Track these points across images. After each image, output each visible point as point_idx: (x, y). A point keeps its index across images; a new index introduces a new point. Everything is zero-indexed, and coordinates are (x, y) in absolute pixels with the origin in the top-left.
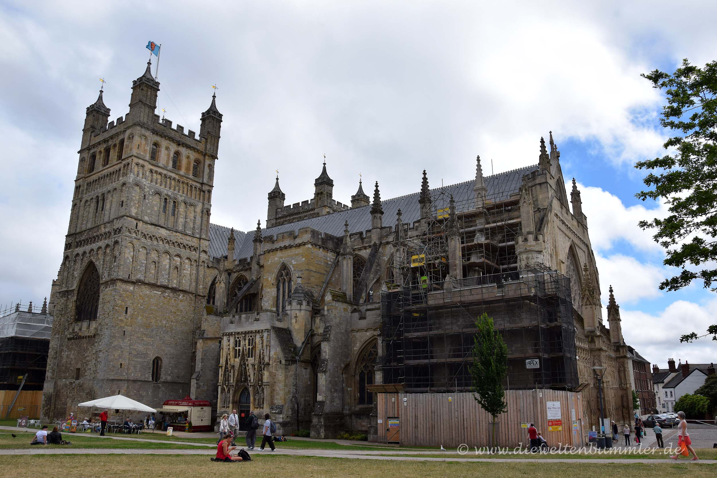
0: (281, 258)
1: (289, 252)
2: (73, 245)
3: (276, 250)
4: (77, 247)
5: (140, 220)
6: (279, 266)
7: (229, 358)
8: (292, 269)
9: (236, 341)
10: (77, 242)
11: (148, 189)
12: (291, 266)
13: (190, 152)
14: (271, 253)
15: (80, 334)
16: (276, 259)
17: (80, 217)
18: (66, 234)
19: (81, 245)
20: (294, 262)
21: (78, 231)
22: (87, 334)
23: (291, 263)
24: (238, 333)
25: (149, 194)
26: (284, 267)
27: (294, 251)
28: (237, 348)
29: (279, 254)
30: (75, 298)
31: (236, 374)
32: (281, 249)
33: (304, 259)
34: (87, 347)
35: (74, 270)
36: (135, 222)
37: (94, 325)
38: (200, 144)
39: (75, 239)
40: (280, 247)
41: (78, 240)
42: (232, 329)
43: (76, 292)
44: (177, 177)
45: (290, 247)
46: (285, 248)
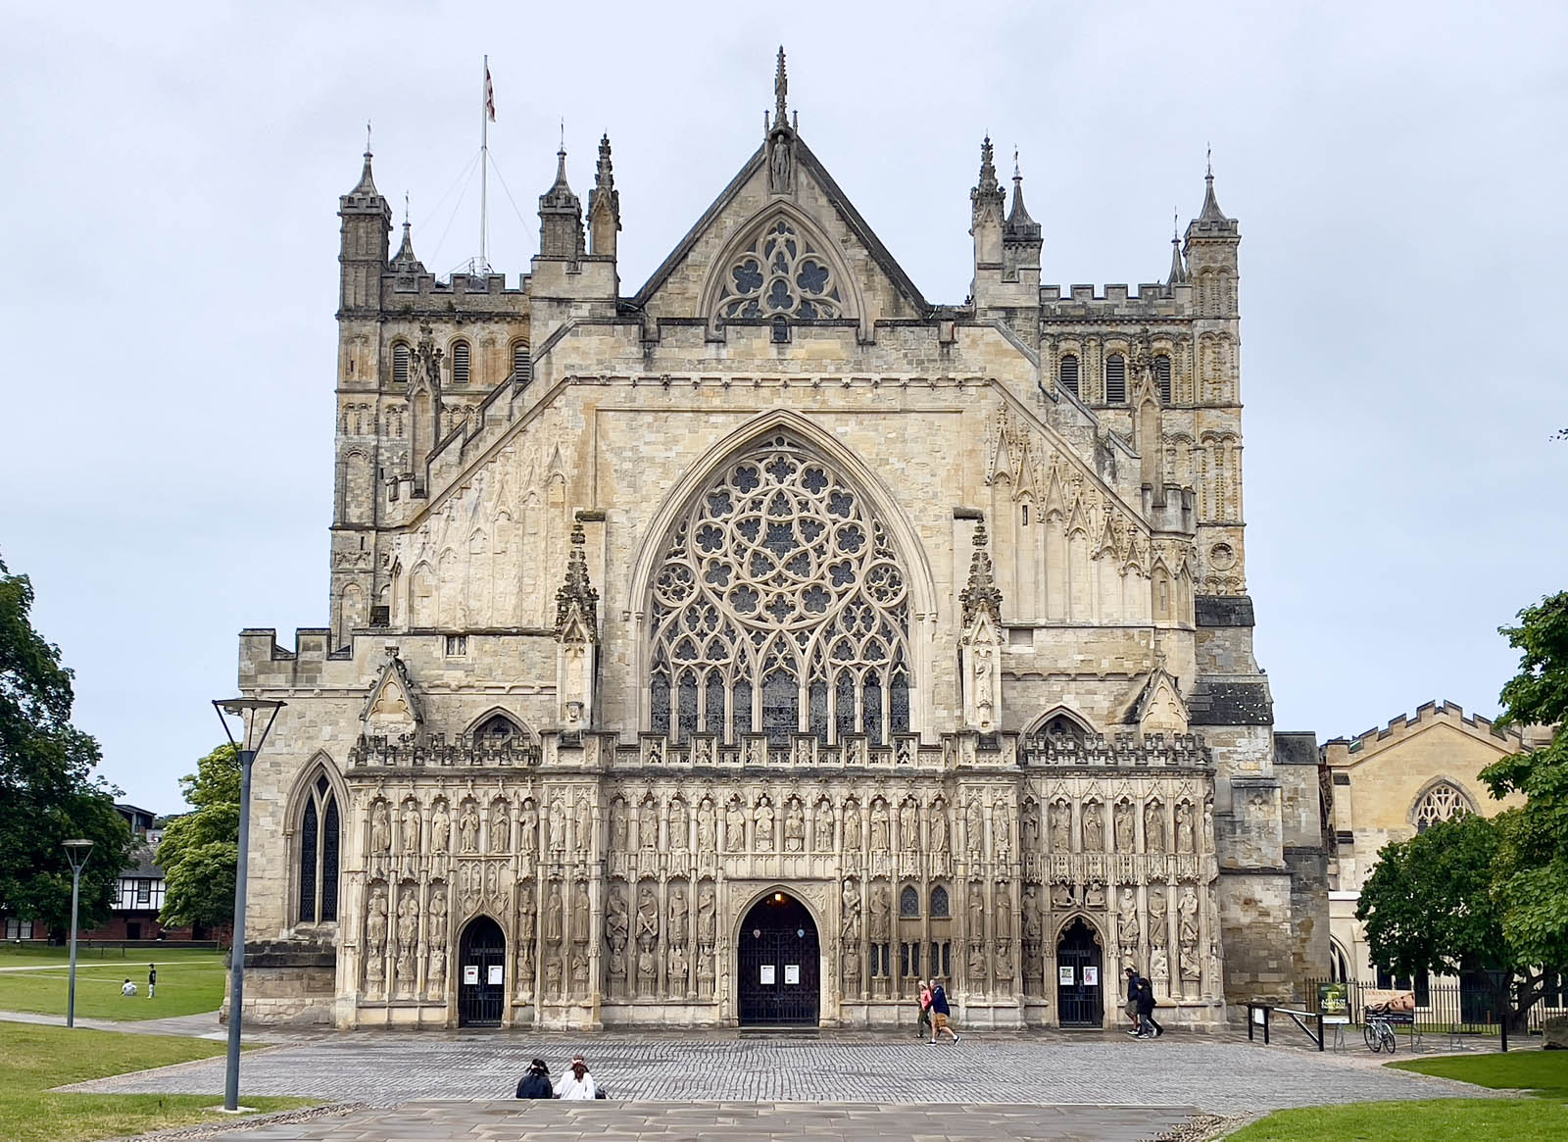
5: (368, 529)
11: (387, 454)
13: (494, 327)
25: (393, 464)
36: (356, 536)
38: (521, 297)
44: (463, 402)
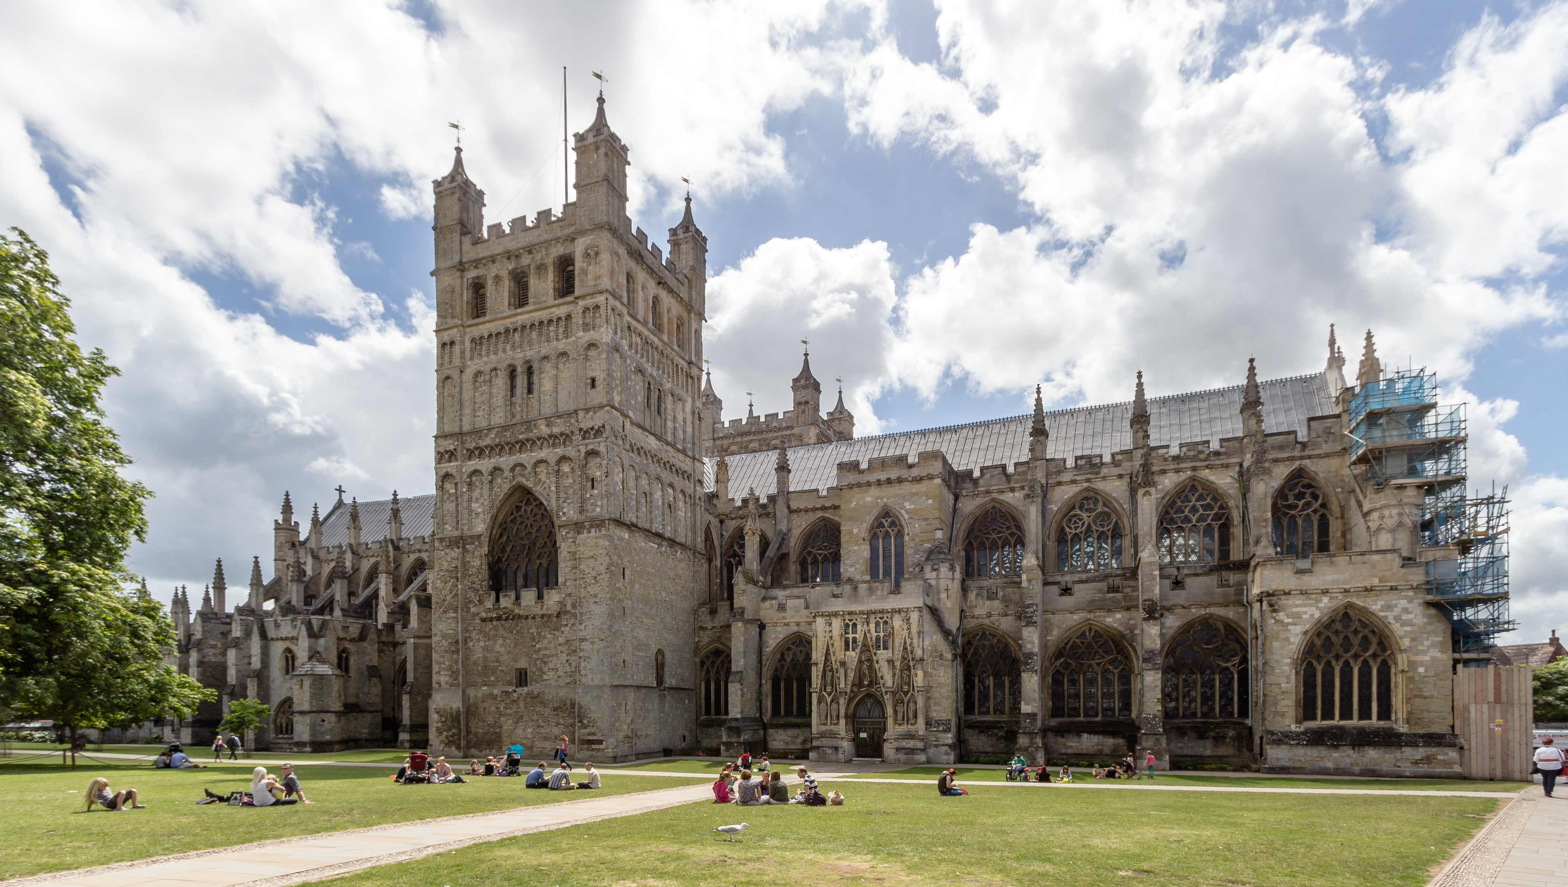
0: (877, 497)
1: (896, 489)
2: (459, 454)
3: (869, 484)
4: (470, 458)
6: (875, 512)
7: (831, 650)
8: (906, 517)
9: (847, 626)
10: (468, 450)
11: (629, 361)
12: (903, 512)
14: (856, 490)
15: (517, 611)
16: (868, 499)
17: (467, 404)
18: (435, 433)
19: (480, 454)
20: (907, 505)
21: (466, 428)
22: (537, 610)
23: (904, 508)
24: (850, 613)
25: (631, 370)
26: (886, 513)
27: (907, 488)
28: (851, 636)
29: (874, 491)
30: (485, 550)
31: (851, 675)
32: (879, 483)
33: (930, 501)
34: (539, 634)
35: (470, 500)
37: (553, 598)
38: (682, 288)
39: (463, 443)
40: (879, 481)
41: (472, 446)
42: (838, 605)
43: (485, 540)
45: (900, 480)
46: (889, 481)
